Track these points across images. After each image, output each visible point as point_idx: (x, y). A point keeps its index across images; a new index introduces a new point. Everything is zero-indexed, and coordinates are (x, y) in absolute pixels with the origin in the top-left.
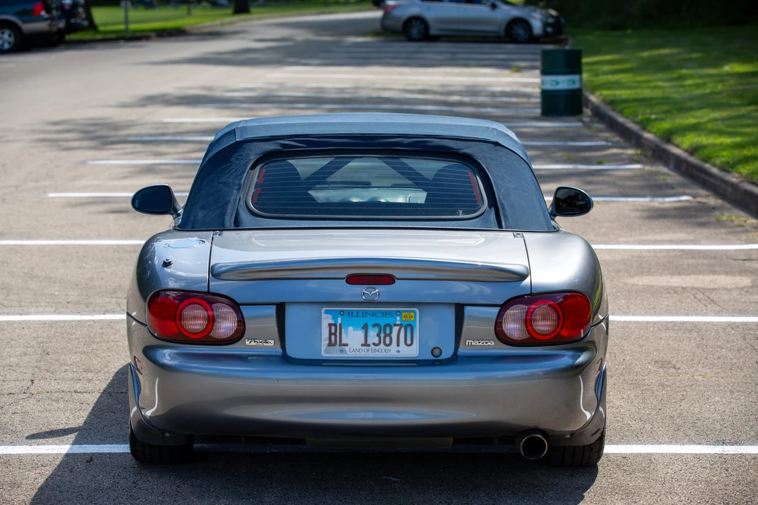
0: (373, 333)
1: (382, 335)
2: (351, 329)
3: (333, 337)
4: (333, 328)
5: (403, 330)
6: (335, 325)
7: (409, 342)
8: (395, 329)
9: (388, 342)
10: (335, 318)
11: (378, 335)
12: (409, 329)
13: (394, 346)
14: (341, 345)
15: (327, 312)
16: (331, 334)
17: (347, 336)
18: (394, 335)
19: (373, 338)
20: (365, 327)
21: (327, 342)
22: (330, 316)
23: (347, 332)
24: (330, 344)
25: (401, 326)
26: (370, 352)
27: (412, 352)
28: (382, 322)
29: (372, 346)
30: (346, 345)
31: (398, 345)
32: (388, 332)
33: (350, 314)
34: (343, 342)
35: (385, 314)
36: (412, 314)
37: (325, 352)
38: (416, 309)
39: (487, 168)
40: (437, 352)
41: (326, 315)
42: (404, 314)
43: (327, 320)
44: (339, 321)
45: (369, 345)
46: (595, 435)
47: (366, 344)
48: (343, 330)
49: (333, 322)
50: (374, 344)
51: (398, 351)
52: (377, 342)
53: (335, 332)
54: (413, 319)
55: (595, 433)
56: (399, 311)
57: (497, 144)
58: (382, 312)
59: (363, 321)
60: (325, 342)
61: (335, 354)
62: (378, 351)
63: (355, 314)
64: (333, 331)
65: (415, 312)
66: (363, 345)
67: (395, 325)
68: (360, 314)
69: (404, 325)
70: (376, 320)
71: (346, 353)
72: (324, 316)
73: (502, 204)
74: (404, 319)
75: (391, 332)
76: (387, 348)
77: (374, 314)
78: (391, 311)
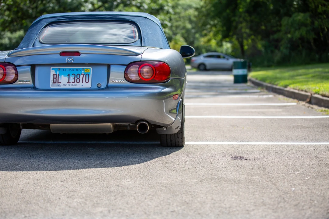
0: (72, 78)
1: (76, 78)
2: (63, 76)
3: (55, 80)
4: (55, 76)
5: (85, 76)
6: (56, 74)
7: (87, 81)
8: (82, 76)
9: (78, 81)
10: (56, 72)
11: (74, 78)
12: (87, 76)
13: (81, 83)
14: (58, 83)
15: (53, 69)
16: (54, 78)
17: (61, 80)
18: (81, 79)
19: (72, 80)
20: (69, 75)
21: (53, 82)
22: (54, 71)
23: (61, 77)
24: (54, 83)
25: (84, 74)
26: (70, 85)
27: (88, 85)
28: (76, 73)
29: (71, 83)
30: (61, 83)
31: (83, 83)
32: (78, 77)
33: (63, 70)
34: (59, 82)
35: (77, 70)
36: (89, 69)
37: (52, 86)
38: (91, 68)
39: (140, 26)
40: (99, 86)
41: (52, 70)
42: (85, 69)
43: (52, 72)
44: (58, 73)
45: (70, 83)
46: (177, 129)
47: (69, 82)
48: (59, 77)
49: (55, 73)
50: (72, 82)
51: (82, 85)
52: (73, 81)
53: (56, 77)
54: (89, 72)
55: (177, 128)
56: (83, 68)
57: (146, 18)
58: (76, 69)
59: (68, 73)
60: (51, 82)
61: (56, 86)
62: (74, 85)
63: (65, 70)
64: (55, 77)
65: (90, 69)
66: (67, 83)
67: (82, 74)
68: (67, 70)
69: (85, 74)
70: (73, 72)
71: (60, 86)
72: (51, 71)
73: (144, 38)
74: (85, 72)
75: (80, 77)
76: (78, 84)
77: (73, 70)
78: (80, 68)
